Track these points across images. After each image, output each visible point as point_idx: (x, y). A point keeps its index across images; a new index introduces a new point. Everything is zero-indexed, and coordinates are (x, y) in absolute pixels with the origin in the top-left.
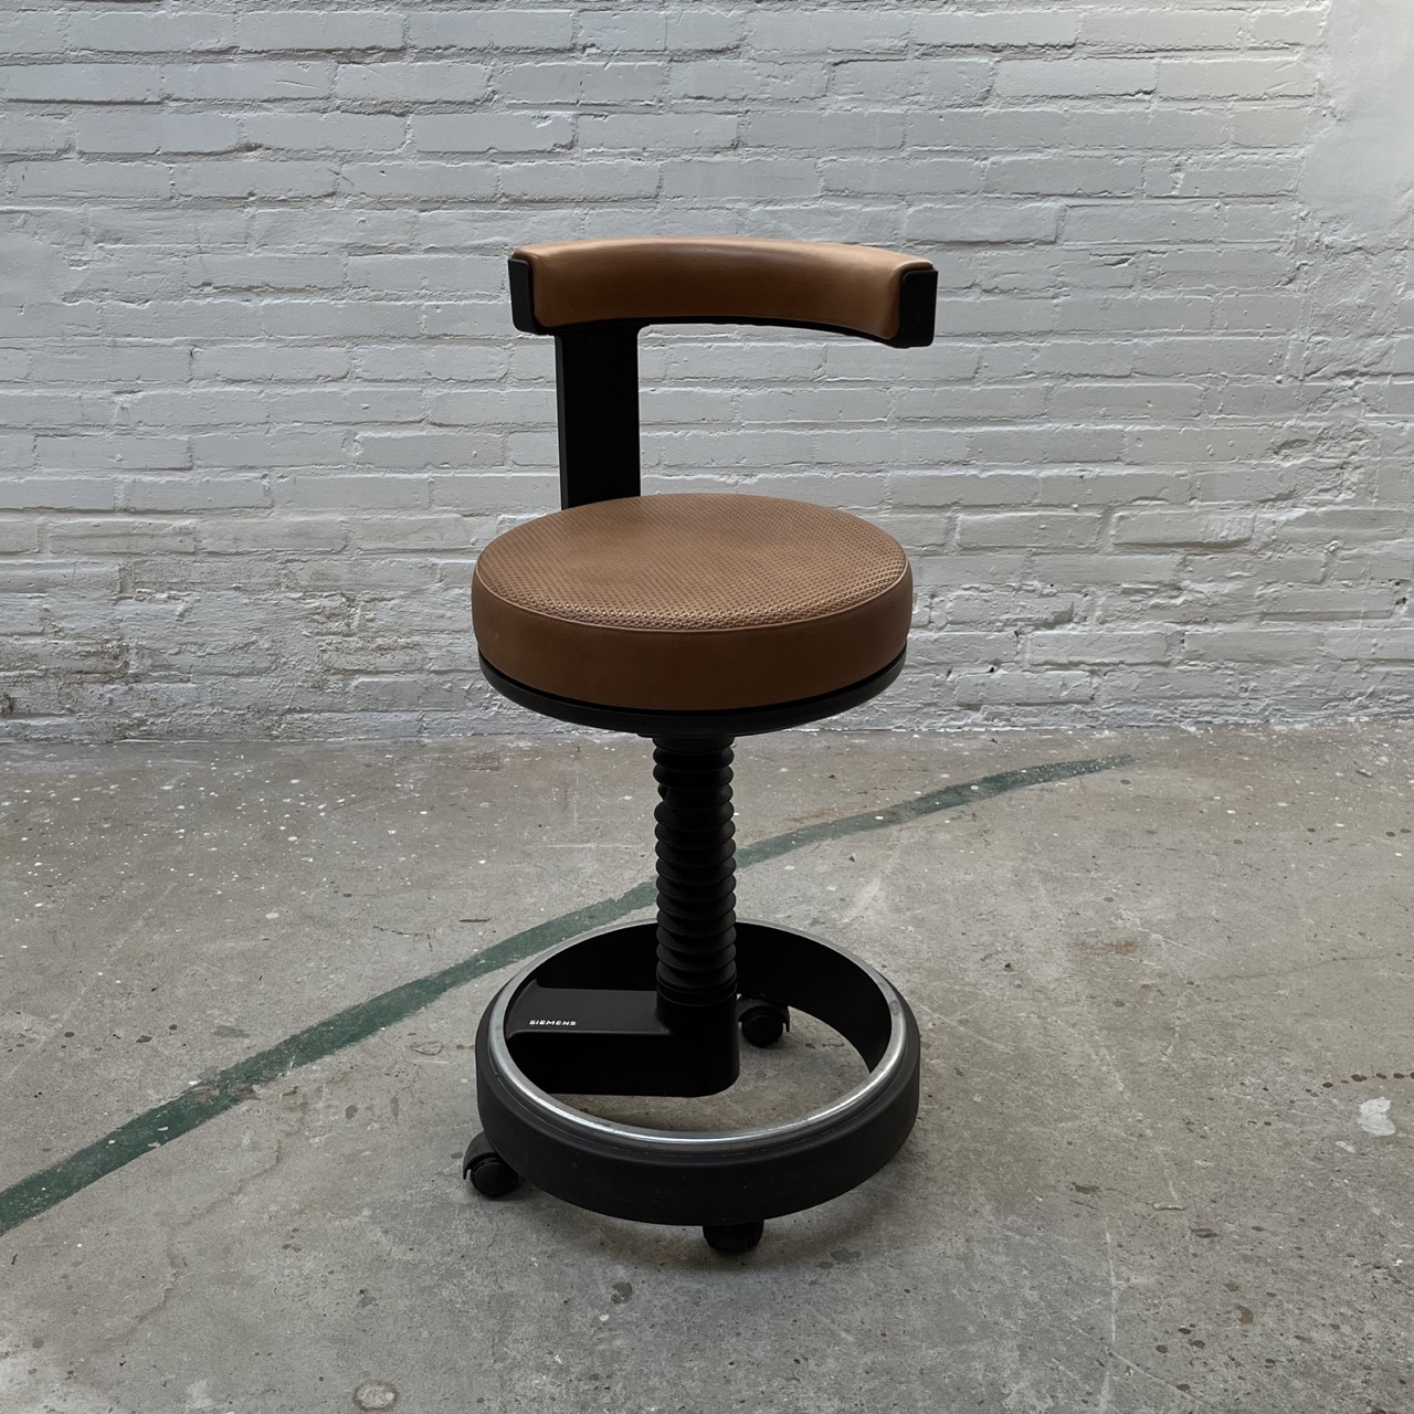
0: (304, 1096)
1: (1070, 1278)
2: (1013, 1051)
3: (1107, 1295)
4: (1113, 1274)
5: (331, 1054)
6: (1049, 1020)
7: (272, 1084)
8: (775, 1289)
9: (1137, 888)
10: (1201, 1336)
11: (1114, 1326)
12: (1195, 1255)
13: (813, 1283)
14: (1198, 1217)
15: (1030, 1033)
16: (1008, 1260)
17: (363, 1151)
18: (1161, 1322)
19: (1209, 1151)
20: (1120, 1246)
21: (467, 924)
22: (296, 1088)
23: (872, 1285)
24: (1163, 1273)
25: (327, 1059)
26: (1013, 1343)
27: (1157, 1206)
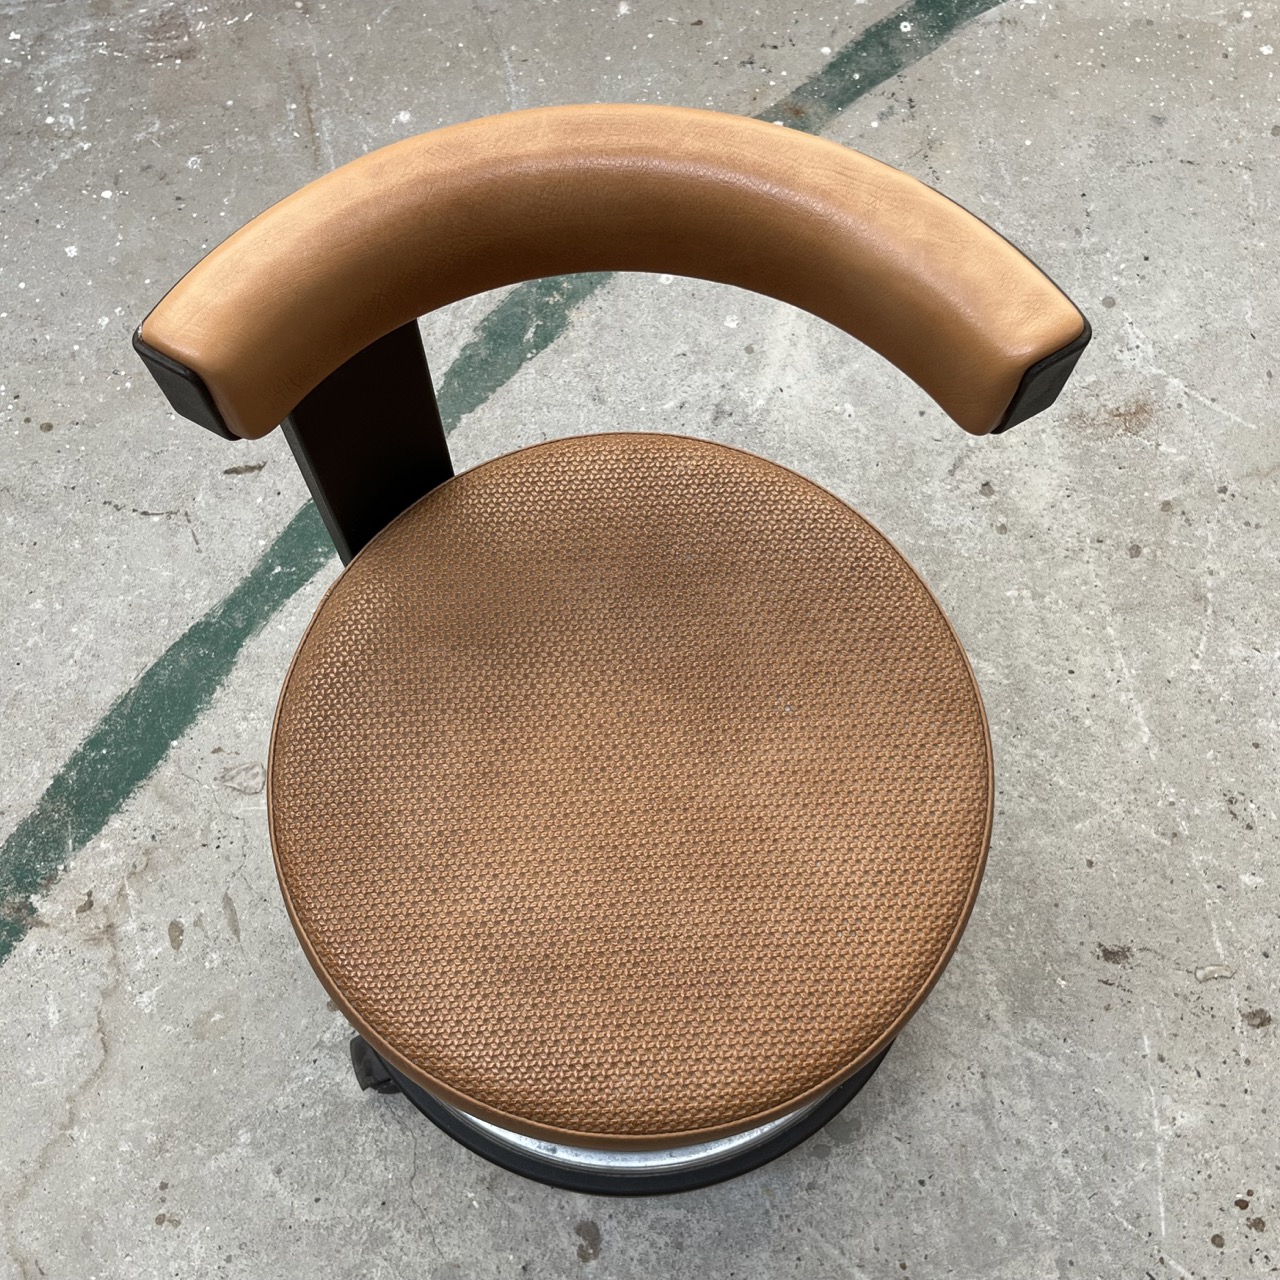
0: (105, 909)
1: (1107, 1129)
2: (1007, 677)
3: (1151, 1153)
4: (1156, 1113)
5: (117, 810)
6: (1047, 599)
7: (55, 889)
8: (768, 1204)
9: (1148, 269)
10: (1258, 1209)
11: (1162, 1210)
12: (1247, 1062)
13: (811, 1187)
14: (1249, 988)
15: (1025, 636)
16: (1033, 1104)
17: (210, 1014)
18: (1214, 1192)
19: (1257, 855)
20: (1162, 1059)
21: (236, 479)
22: (90, 894)
23: (880, 1178)
24: (1214, 1102)
25: (115, 823)
26: (1048, 1258)
27: (1200, 974)
